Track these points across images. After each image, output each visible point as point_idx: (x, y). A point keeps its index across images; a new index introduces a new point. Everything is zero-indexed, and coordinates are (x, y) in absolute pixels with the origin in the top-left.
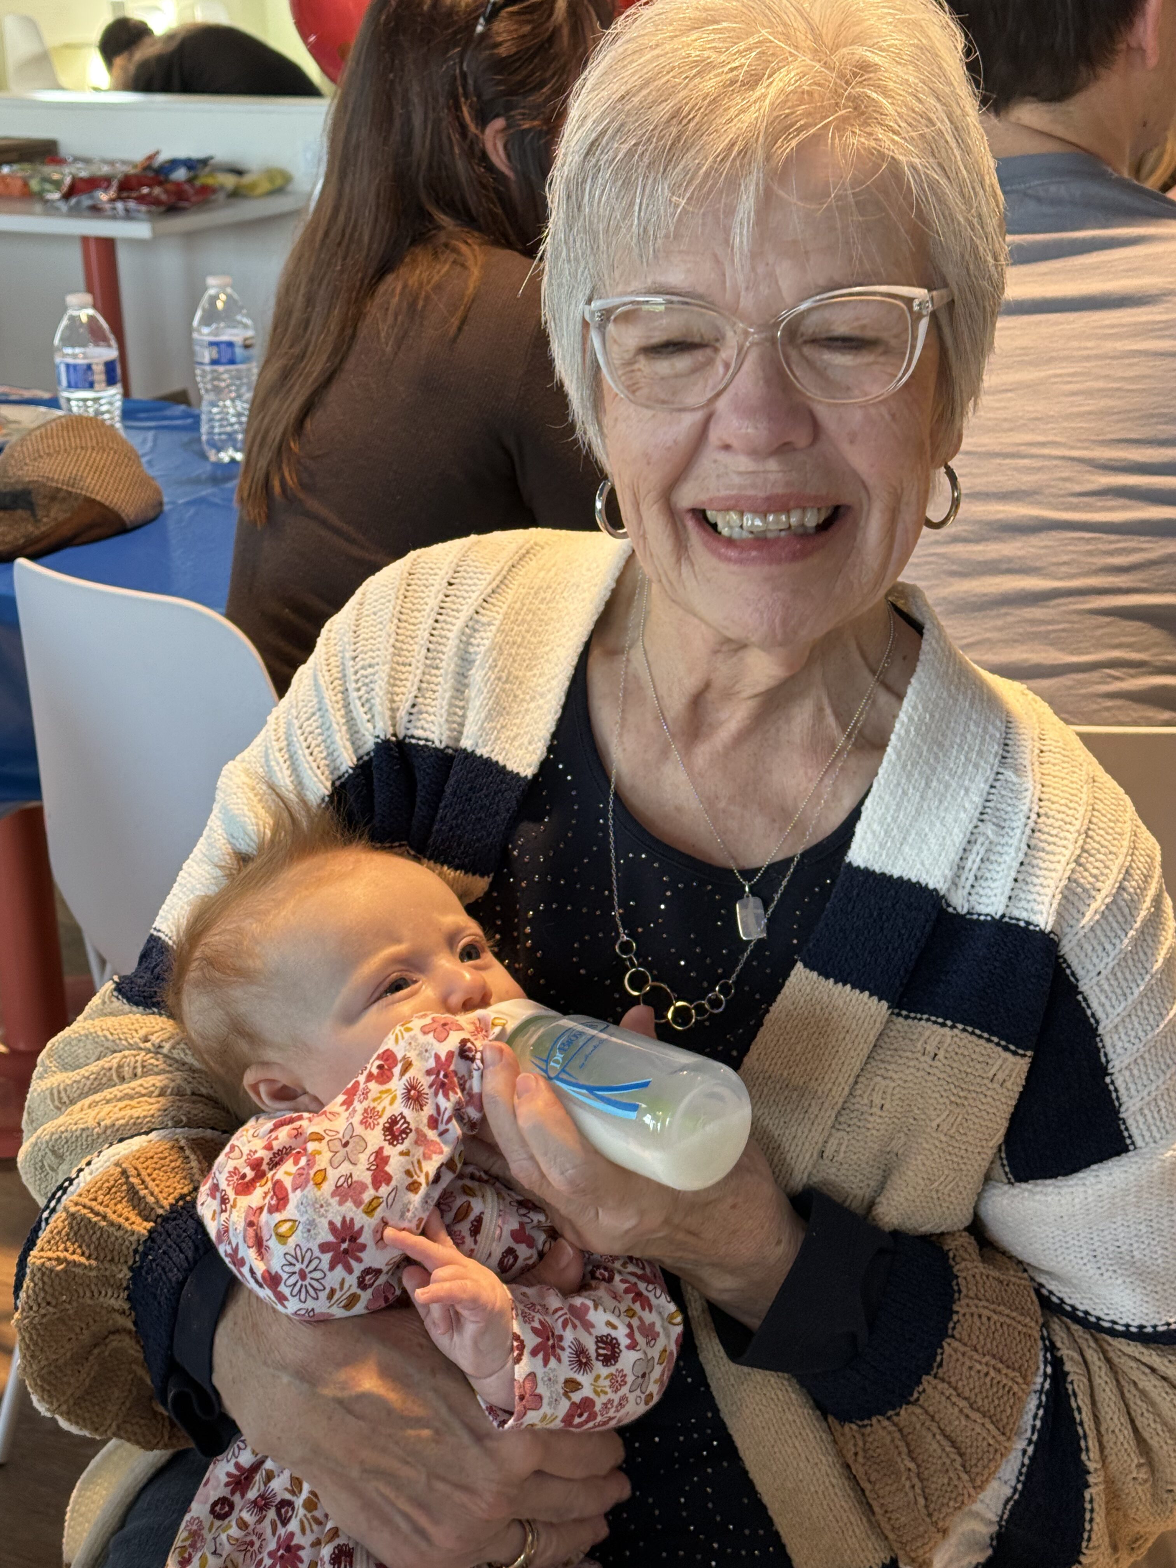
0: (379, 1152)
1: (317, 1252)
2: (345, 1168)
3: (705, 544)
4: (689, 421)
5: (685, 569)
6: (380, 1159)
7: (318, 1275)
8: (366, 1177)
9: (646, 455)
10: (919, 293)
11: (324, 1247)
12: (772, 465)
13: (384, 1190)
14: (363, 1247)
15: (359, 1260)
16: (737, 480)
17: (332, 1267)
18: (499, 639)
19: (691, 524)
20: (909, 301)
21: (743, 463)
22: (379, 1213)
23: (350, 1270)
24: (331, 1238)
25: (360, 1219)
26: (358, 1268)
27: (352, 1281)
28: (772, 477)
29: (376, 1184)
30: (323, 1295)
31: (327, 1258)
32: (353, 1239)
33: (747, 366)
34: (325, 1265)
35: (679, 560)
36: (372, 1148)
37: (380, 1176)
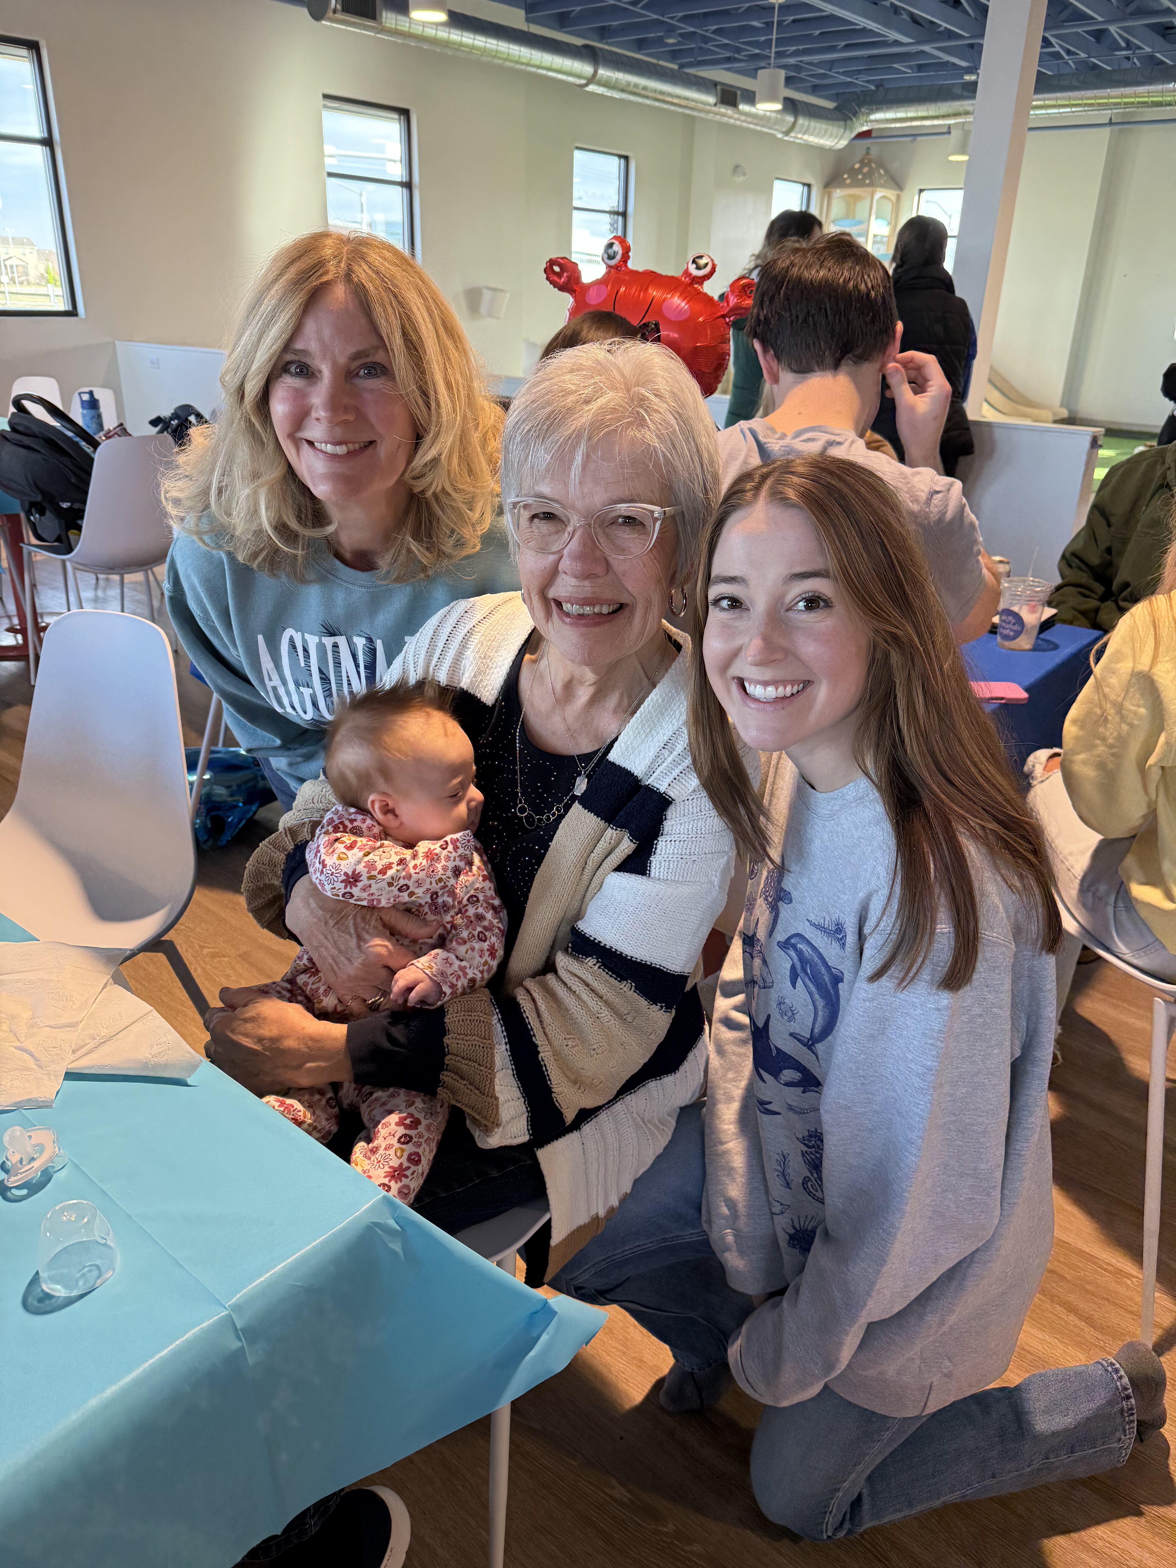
0: (391, 863)
1: (342, 873)
2: (377, 858)
3: (558, 615)
4: (552, 558)
5: (550, 625)
6: (389, 866)
7: (336, 879)
8: (379, 867)
9: (532, 572)
10: (657, 509)
11: (346, 874)
12: (587, 583)
13: (380, 876)
14: (356, 886)
15: (351, 888)
16: (570, 589)
17: (342, 882)
18: (482, 638)
19: (553, 604)
20: (652, 512)
21: (573, 581)
22: (372, 882)
23: (345, 887)
24: (350, 874)
25: (364, 877)
26: (348, 889)
27: (343, 891)
28: (586, 589)
29: (379, 873)
30: (331, 886)
31: (344, 877)
32: (356, 881)
33: (576, 537)
34: (341, 879)
35: (548, 621)
36: (391, 860)
37: (383, 872)
